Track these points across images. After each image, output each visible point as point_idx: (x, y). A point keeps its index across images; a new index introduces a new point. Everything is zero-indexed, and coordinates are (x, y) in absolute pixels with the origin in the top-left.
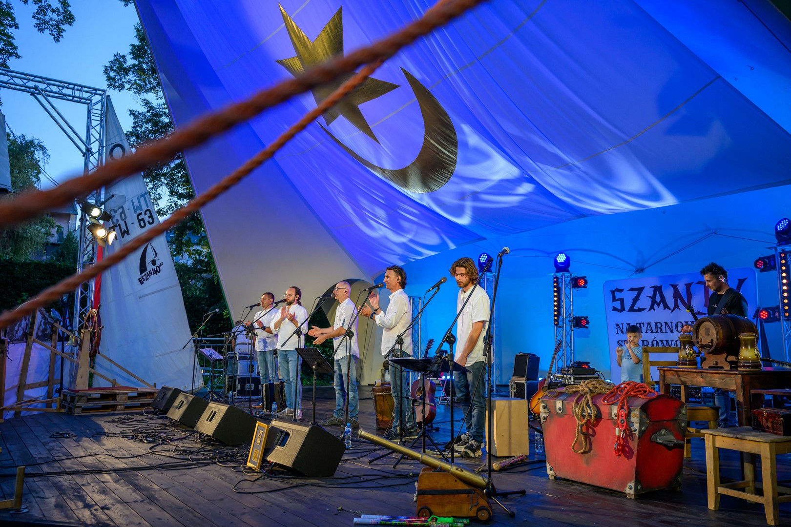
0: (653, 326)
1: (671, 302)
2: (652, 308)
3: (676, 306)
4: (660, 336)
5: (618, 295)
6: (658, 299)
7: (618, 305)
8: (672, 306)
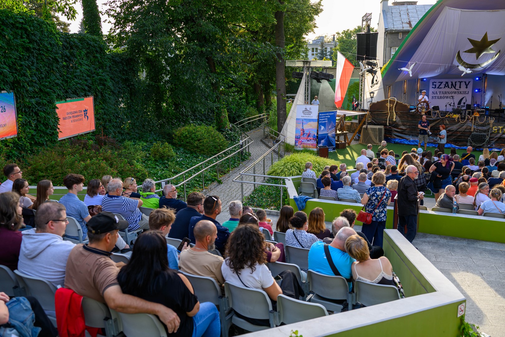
0: (444, 92)
1: (450, 86)
2: (444, 87)
3: (452, 87)
4: (445, 95)
5: (434, 84)
6: (447, 85)
7: (434, 86)
8: (450, 87)
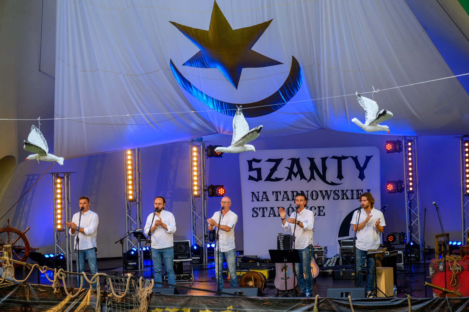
0: (290, 194)
1: (307, 173)
2: (289, 177)
3: (312, 177)
5: (255, 165)
6: (295, 170)
7: (254, 174)
8: (308, 177)
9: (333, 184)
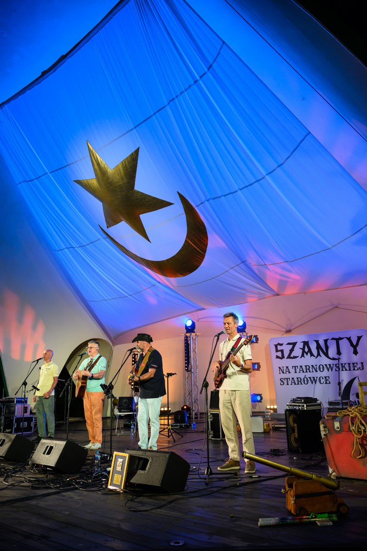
0: (304, 368)
1: (315, 352)
2: (303, 356)
3: (319, 354)
4: (308, 375)
5: (279, 348)
6: (306, 350)
7: (279, 354)
8: (316, 355)
9: (334, 359)
